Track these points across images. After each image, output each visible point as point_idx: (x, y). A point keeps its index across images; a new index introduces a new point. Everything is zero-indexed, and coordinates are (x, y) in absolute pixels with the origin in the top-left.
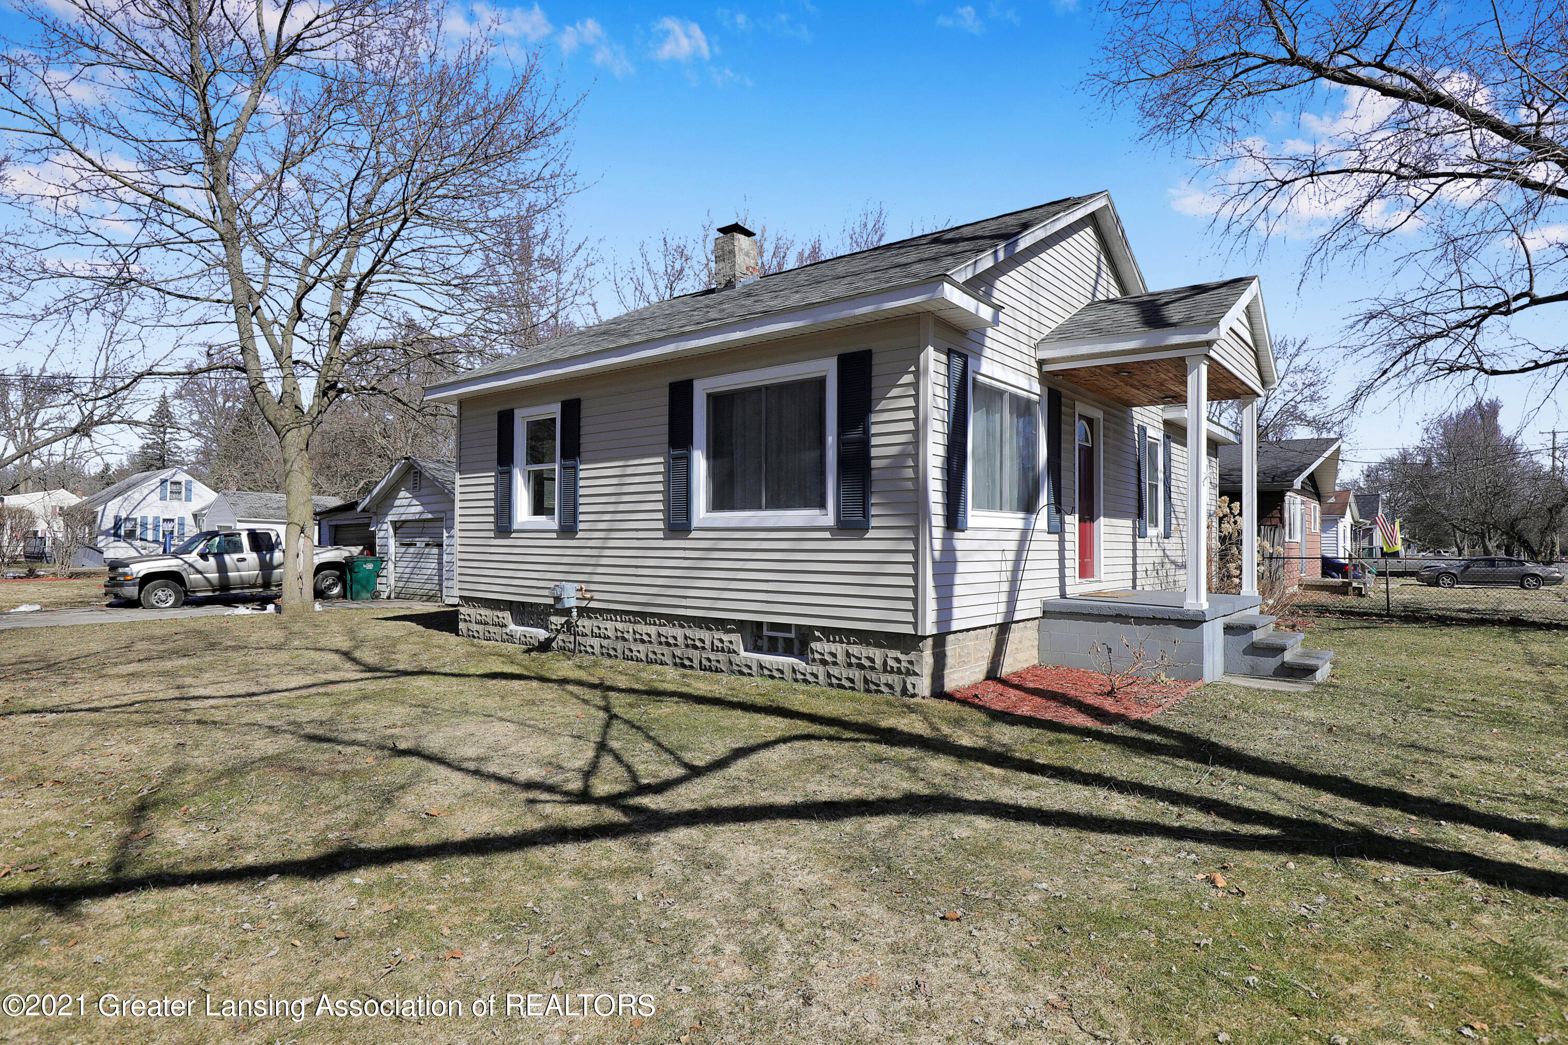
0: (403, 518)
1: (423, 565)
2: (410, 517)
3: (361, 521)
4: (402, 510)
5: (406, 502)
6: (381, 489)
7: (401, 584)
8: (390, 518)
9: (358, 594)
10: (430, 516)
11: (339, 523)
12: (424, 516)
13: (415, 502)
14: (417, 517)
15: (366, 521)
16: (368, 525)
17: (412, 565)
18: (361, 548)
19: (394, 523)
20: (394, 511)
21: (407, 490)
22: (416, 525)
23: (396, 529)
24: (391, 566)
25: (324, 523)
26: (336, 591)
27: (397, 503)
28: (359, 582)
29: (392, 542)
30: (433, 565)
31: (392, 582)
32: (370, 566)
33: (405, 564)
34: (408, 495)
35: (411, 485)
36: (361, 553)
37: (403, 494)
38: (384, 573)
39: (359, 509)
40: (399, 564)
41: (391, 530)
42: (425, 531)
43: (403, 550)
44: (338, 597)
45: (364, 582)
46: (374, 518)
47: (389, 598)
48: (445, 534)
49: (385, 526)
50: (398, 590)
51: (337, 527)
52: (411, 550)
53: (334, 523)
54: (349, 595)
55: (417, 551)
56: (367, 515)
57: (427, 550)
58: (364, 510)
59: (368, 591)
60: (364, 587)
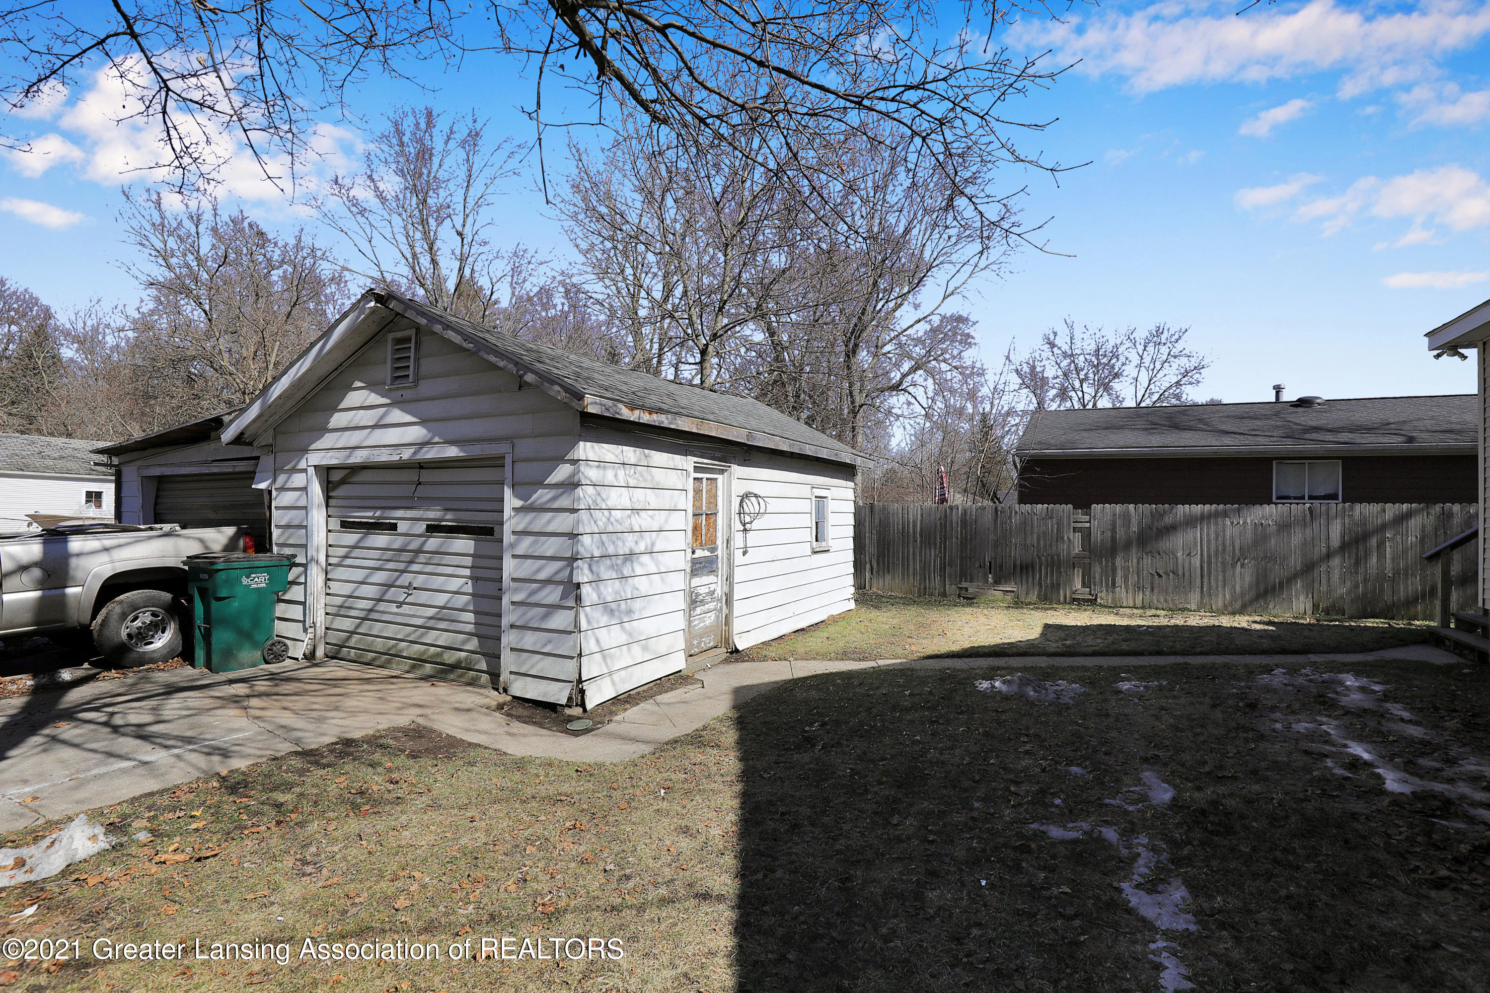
0: (358, 457)
1: (419, 581)
2: (384, 457)
3: (227, 468)
4: (354, 438)
5: (367, 418)
6: (296, 385)
7: (347, 624)
8: (314, 458)
9: (229, 654)
10: (453, 452)
11: (167, 471)
12: (430, 454)
13: (397, 415)
14: (407, 454)
15: (242, 466)
16: (250, 476)
17: (380, 577)
18: (230, 531)
19: (325, 473)
20: (328, 440)
21: (372, 386)
22: (403, 475)
23: (329, 488)
24: (316, 577)
25: (131, 474)
26: (161, 642)
27: (338, 419)
28: (226, 622)
29: (318, 518)
30: (455, 584)
31: (320, 619)
32: (260, 581)
33: (359, 575)
34: (374, 399)
35: (385, 372)
36: (231, 546)
37: (354, 398)
38: (296, 593)
39: (228, 435)
40: (339, 573)
41: (316, 489)
42: (422, 491)
43: (351, 538)
44: (167, 656)
45: (246, 624)
46: (267, 461)
47: (310, 656)
48: (511, 501)
49: (298, 480)
50: (334, 637)
51: (161, 481)
52: (381, 540)
53: (157, 472)
54: (200, 654)
55: (398, 542)
56: (246, 452)
57: (433, 543)
58: (239, 440)
59: (255, 645)
60: (247, 636)
